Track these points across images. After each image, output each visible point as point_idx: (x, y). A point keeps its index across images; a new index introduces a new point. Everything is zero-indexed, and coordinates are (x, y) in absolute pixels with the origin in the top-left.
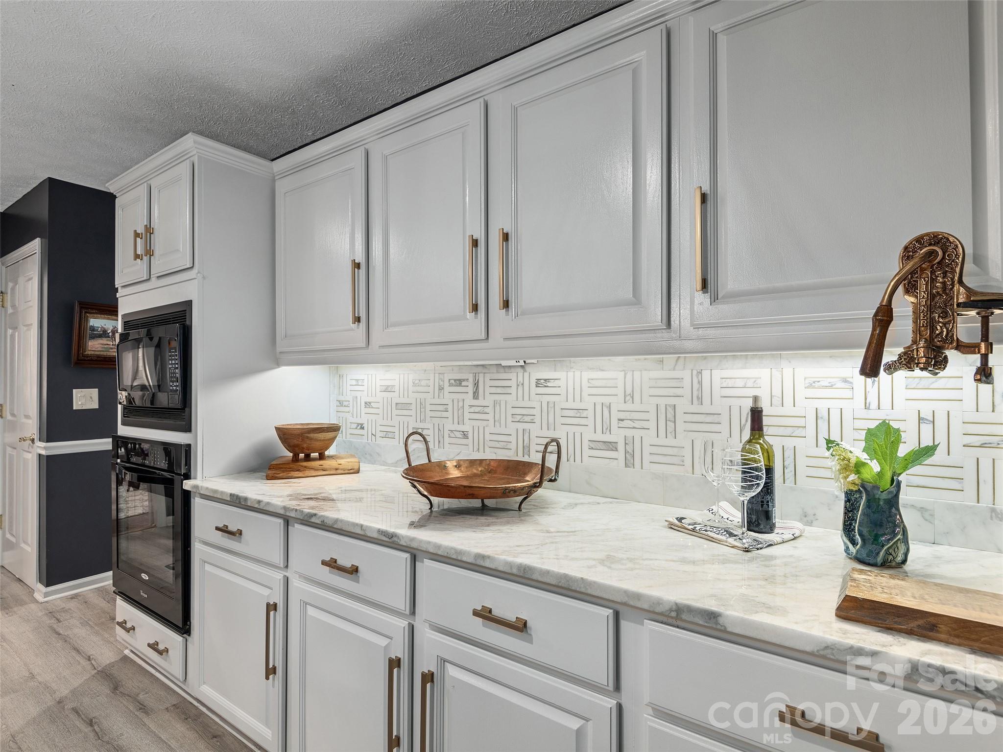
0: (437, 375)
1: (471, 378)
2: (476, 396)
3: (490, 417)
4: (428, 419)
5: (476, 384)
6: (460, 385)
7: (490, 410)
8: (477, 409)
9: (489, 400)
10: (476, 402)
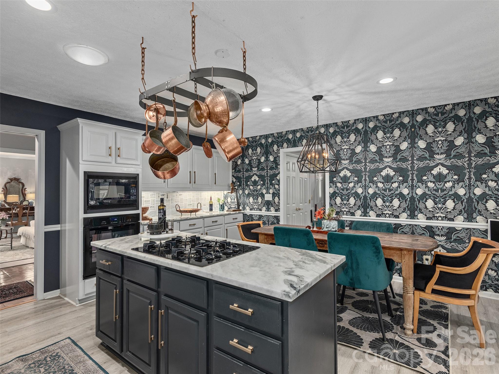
0: (157, 194)
1: (166, 194)
2: (167, 198)
3: (171, 202)
4: (155, 204)
5: (167, 195)
6: (164, 196)
7: (171, 200)
8: (168, 201)
9: (170, 199)
10: (167, 199)
